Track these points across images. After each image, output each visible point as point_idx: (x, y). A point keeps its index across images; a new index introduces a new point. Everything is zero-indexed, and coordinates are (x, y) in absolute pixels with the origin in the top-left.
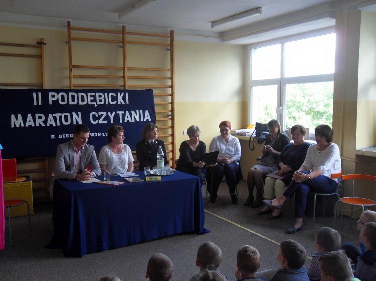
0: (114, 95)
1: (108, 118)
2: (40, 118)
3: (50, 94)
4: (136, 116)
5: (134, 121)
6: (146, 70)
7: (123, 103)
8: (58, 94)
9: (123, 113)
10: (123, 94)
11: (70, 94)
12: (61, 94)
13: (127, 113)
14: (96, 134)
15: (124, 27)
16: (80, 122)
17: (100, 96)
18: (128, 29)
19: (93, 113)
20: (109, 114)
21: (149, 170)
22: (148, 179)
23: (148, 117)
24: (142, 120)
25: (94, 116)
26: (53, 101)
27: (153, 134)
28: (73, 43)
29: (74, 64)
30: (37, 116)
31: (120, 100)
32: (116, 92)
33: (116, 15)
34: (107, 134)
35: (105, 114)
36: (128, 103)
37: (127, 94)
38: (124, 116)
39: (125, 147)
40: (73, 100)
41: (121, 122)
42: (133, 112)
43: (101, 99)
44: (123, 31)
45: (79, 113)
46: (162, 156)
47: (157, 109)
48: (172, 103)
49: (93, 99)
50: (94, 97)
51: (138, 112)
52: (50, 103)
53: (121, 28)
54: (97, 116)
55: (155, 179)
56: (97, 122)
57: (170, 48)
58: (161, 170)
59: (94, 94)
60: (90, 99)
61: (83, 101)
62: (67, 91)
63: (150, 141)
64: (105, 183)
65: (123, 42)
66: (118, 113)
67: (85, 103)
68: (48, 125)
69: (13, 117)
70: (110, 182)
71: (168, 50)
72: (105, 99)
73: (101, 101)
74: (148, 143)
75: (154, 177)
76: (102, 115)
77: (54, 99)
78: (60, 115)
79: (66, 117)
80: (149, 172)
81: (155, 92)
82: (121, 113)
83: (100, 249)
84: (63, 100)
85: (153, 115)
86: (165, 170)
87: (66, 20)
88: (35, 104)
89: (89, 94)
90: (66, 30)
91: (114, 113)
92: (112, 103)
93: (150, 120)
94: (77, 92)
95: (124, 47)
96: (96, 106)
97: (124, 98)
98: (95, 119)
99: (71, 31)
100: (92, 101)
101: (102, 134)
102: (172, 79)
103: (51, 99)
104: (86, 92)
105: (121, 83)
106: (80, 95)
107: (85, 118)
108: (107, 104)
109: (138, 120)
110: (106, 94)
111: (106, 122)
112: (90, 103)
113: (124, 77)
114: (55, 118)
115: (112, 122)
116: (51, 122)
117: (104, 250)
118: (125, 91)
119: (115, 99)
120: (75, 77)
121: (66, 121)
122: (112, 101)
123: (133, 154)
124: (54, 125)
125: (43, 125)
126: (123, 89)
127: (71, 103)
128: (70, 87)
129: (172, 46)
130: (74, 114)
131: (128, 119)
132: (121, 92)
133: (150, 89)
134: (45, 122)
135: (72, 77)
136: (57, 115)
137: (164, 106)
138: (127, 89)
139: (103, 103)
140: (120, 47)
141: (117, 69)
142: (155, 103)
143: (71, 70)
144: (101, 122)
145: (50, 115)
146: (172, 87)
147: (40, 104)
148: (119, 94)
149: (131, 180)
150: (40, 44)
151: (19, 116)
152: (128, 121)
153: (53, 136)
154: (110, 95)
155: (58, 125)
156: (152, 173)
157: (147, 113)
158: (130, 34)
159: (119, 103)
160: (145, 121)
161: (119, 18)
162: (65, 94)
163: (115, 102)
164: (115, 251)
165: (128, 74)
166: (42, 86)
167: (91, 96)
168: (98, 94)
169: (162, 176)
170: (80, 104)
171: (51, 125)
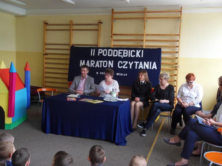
0: (134, 51)
1: (128, 65)
2: (93, 62)
3: (99, 50)
4: (146, 65)
5: (144, 68)
7: (139, 57)
8: (103, 50)
9: (138, 62)
10: (140, 51)
11: (109, 50)
12: (104, 50)
13: (141, 63)
14: (120, 74)
15: (145, 8)
16: (112, 67)
19: (120, 62)
20: (129, 62)
23: (155, 66)
24: (150, 68)
30: (92, 61)
31: (138, 54)
34: (126, 74)
35: (127, 62)
36: (142, 56)
37: (143, 51)
38: (138, 64)
41: (136, 68)
42: (145, 63)
43: (126, 53)
44: (145, 11)
45: (113, 61)
49: (121, 53)
50: (122, 52)
51: (148, 62)
52: (99, 55)
54: (122, 63)
56: (122, 67)
57: (180, 19)
59: (122, 50)
60: (119, 53)
61: (115, 54)
62: (108, 49)
66: (135, 62)
67: (116, 56)
68: (96, 67)
69: (81, 61)
71: (178, 20)
72: (128, 53)
73: (125, 55)
76: (125, 63)
77: (101, 53)
78: (102, 61)
79: (105, 63)
81: (163, 50)
82: (137, 63)
84: (105, 54)
85: (159, 65)
87: (112, 8)
88: (91, 55)
89: (119, 50)
91: (132, 62)
92: (132, 56)
93: (156, 69)
94: (113, 49)
96: (122, 57)
97: (140, 54)
98: (121, 65)
99: (114, 14)
100: (120, 55)
101: (123, 75)
103: (99, 53)
104: (118, 49)
106: (114, 50)
107: (115, 64)
108: (129, 56)
109: (148, 68)
110: (129, 51)
111: (127, 67)
112: (119, 56)
114: (100, 63)
115: (131, 68)
116: (97, 65)
118: (141, 49)
119: (134, 54)
120: (114, 40)
121: (105, 65)
122: (133, 55)
124: (99, 67)
125: (93, 66)
127: (109, 55)
130: (109, 61)
131: (141, 66)
132: (139, 49)
133: (160, 48)
134: (95, 65)
135: (112, 40)
136: (101, 62)
137: (172, 60)
138: (144, 47)
139: (127, 56)
143: (112, 36)
144: (124, 67)
145: (98, 61)
147: (94, 55)
148: (137, 51)
151: (84, 61)
152: (141, 68)
153: (98, 73)
154: (132, 51)
155: (101, 67)
157: (155, 63)
158: (149, 12)
159: (137, 56)
160: (153, 68)
162: (106, 50)
163: (134, 56)
166: (97, 45)
167: (120, 52)
168: (124, 51)
170: (113, 56)
171: (97, 67)
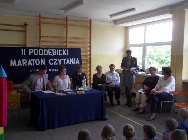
0: (61, 51)
1: (58, 62)
2: (25, 61)
3: (30, 50)
4: (72, 61)
5: (71, 64)
6: (77, 38)
7: (66, 55)
8: (34, 50)
9: (66, 59)
11: (40, 50)
12: (35, 50)
13: (68, 59)
14: (52, 70)
15: (67, 17)
16: (44, 64)
17: (54, 51)
18: (68, 18)
19: (51, 59)
20: (59, 60)
21: (79, 88)
22: (78, 92)
23: (78, 62)
25: (51, 61)
26: (31, 53)
27: (81, 70)
28: (42, 25)
29: (42, 35)
30: (23, 60)
31: (64, 53)
32: (62, 49)
33: (63, 11)
34: (57, 70)
35: (56, 60)
36: (68, 54)
37: (68, 50)
38: (66, 61)
39: (67, 76)
40: (41, 53)
41: (64, 64)
42: (70, 59)
43: (55, 52)
44: (66, 19)
45: (44, 59)
46: (85, 81)
47: (82, 58)
48: (90, 55)
50: (52, 51)
51: (73, 59)
52: (30, 54)
53: (65, 18)
54: (53, 61)
55: (82, 92)
56: (53, 64)
57: (89, 28)
58: (85, 88)
59: (51, 50)
61: (46, 53)
62: (38, 48)
63: (79, 74)
64: (57, 94)
65: (66, 25)
66: (63, 59)
67: (47, 54)
68: (28, 65)
69: (11, 60)
70: (59, 94)
71: (88, 29)
72: (57, 52)
73: (55, 53)
74: (78, 75)
75: (81, 92)
76: (55, 60)
77: (32, 52)
78: (34, 60)
79: (37, 61)
80: (78, 89)
81: (82, 49)
82: (64, 60)
83: (54, 127)
84: (36, 53)
85: (80, 60)
86: (86, 88)
87: (39, 14)
88: (22, 54)
89: (49, 50)
90: (38, 18)
91: (61, 60)
92: (60, 55)
93: (79, 63)
94: (43, 49)
95: (66, 27)
96: (52, 56)
97: (66, 52)
98: (52, 62)
99: (41, 19)
100: (50, 53)
101: (55, 70)
102: (90, 43)
104: (47, 49)
105: (65, 44)
106: (45, 50)
107: (47, 62)
108: (58, 55)
109: (73, 63)
110: (57, 50)
111: (57, 64)
113: (66, 42)
114: (32, 62)
115: (60, 64)
116: (30, 63)
117: (56, 128)
118: (67, 49)
119: (61, 52)
120: (42, 41)
121: (38, 63)
123: (70, 80)
124: (31, 65)
125: (26, 65)
126: (66, 48)
127: (40, 54)
128: (40, 46)
129: (90, 26)
130: (41, 60)
131: (68, 62)
132: (65, 49)
133: (79, 48)
134: (27, 63)
135: (41, 41)
136: (33, 60)
137: (86, 56)
138: (68, 47)
139: (56, 54)
140: (65, 27)
141: (63, 38)
142: (82, 55)
143: (41, 38)
144: (55, 64)
145: (30, 60)
146: (90, 47)
147: (25, 54)
148: (64, 50)
149: (69, 93)
150: (26, 25)
151: (15, 60)
152: (68, 64)
153: (31, 70)
154: (59, 50)
155: (34, 65)
156: (80, 89)
157: (77, 59)
158: (70, 20)
159: (64, 55)
160: (76, 63)
161: (65, 13)
162: (37, 50)
163: (62, 54)
164: (61, 128)
165: (68, 40)
166: (26, 45)
168: (53, 50)
169: (85, 91)
170: (44, 55)
171: (30, 65)
